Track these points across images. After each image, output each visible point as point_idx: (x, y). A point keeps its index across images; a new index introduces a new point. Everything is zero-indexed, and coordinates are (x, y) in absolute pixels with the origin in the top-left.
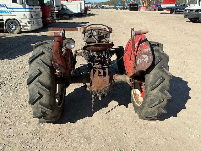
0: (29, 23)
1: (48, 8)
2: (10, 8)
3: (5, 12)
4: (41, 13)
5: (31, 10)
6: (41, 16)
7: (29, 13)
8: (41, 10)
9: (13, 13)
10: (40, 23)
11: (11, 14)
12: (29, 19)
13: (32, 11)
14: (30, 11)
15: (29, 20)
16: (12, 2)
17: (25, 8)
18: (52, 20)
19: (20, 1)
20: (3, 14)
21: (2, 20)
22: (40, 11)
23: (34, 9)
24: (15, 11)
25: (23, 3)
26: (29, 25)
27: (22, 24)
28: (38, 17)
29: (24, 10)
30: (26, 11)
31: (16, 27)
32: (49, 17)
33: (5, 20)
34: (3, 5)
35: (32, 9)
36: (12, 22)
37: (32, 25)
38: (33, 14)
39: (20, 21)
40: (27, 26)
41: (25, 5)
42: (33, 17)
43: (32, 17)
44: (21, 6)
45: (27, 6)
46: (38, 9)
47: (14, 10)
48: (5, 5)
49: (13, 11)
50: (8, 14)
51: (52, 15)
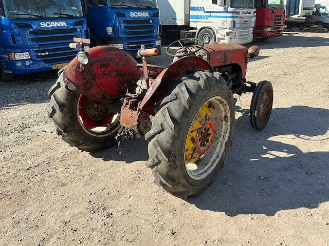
0: (228, 34)
1: (271, 11)
2: (207, 12)
3: (201, 17)
4: (254, 19)
5: (235, 15)
6: (253, 25)
7: (231, 19)
8: (255, 15)
9: (210, 19)
10: (247, 35)
11: (207, 21)
12: (229, 28)
13: (236, 17)
14: (232, 17)
15: (228, 31)
16: (212, 3)
17: (227, 12)
18: (274, 32)
19: (221, 2)
20: (198, 20)
21: (196, 29)
22: (253, 16)
23: (241, 13)
24: (213, 17)
25: (225, 4)
26: (227, 38)
27: (218, 36)
28: (246, 25)
29: (225, 15)
30: (227, 17)
31: (209, 40)
32: (268, 27)
33: (199, 29)
34: (200, 7)
35: (236, 13)
36: (206, 31)
37: (231, 38)
38: (237, 21)
39: (217, 30)
40: (224, 39)
41: (228, 7)
42: (237, 26)
43: (234, 26)
44: (222, 9)
45: (230, 9)
46: (249, 13)
47: (213, 14)
48: (203, 8)
49: (210, 16)
50: (203, 20)
51: (275, 23)
